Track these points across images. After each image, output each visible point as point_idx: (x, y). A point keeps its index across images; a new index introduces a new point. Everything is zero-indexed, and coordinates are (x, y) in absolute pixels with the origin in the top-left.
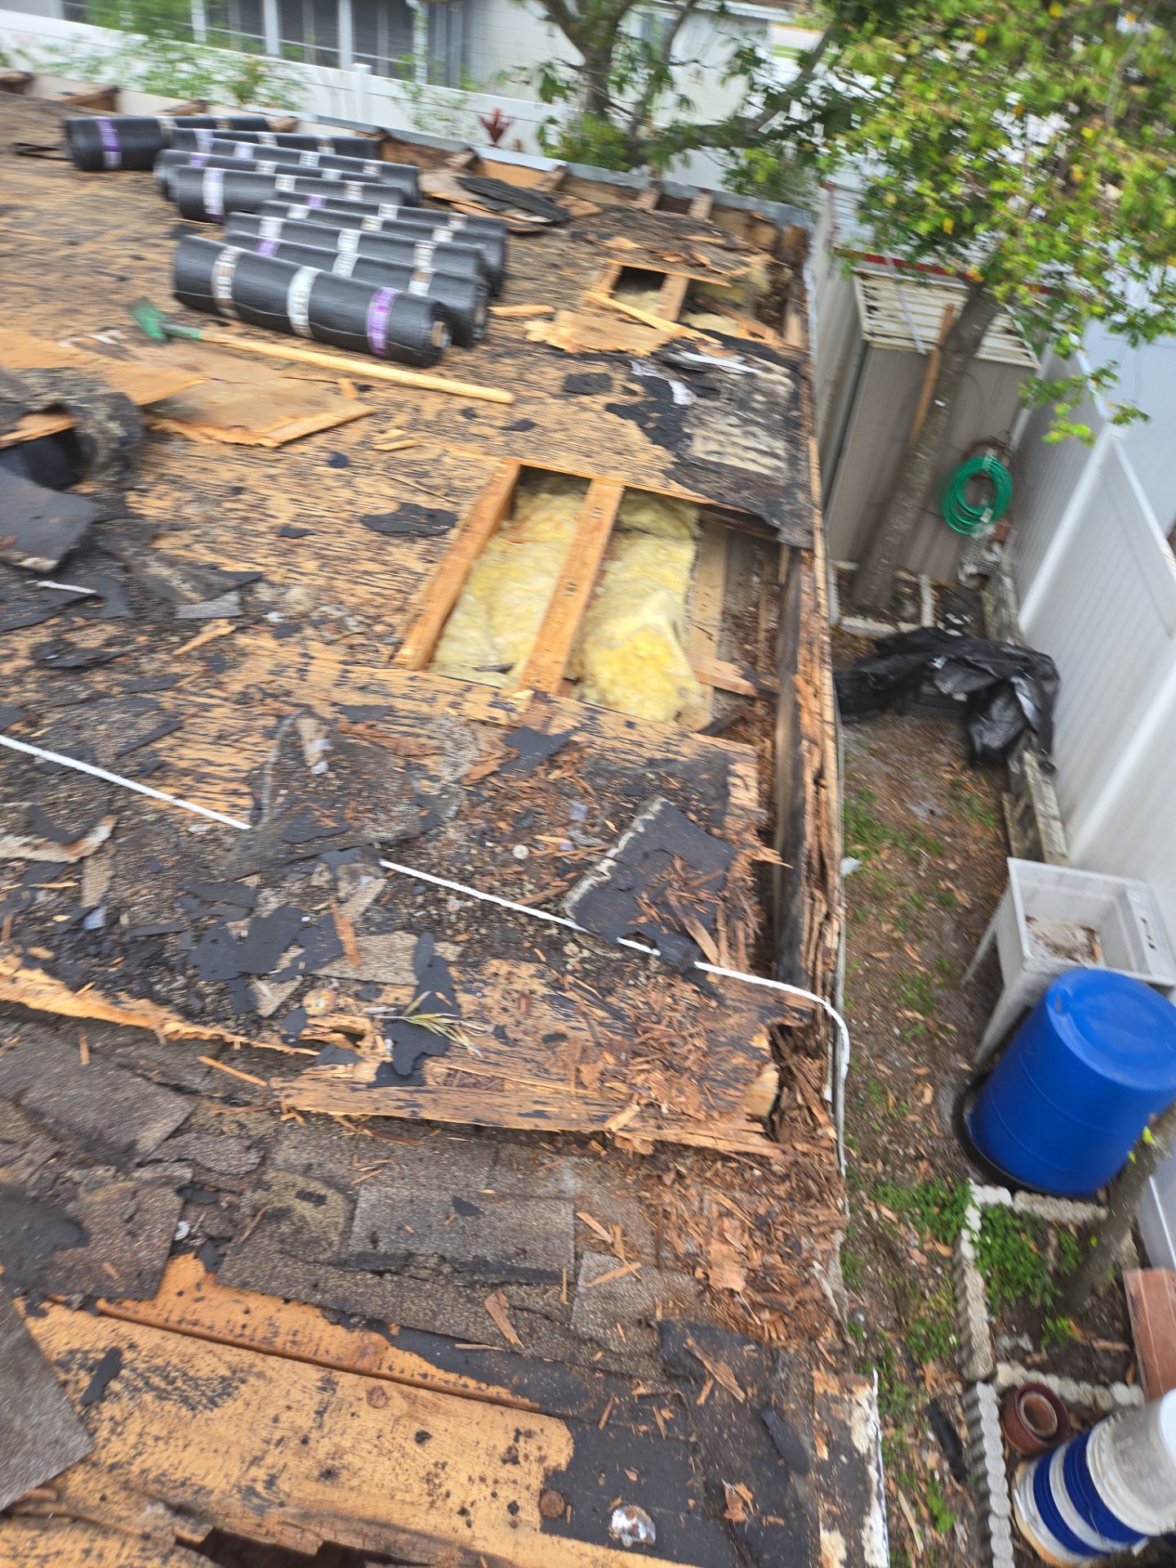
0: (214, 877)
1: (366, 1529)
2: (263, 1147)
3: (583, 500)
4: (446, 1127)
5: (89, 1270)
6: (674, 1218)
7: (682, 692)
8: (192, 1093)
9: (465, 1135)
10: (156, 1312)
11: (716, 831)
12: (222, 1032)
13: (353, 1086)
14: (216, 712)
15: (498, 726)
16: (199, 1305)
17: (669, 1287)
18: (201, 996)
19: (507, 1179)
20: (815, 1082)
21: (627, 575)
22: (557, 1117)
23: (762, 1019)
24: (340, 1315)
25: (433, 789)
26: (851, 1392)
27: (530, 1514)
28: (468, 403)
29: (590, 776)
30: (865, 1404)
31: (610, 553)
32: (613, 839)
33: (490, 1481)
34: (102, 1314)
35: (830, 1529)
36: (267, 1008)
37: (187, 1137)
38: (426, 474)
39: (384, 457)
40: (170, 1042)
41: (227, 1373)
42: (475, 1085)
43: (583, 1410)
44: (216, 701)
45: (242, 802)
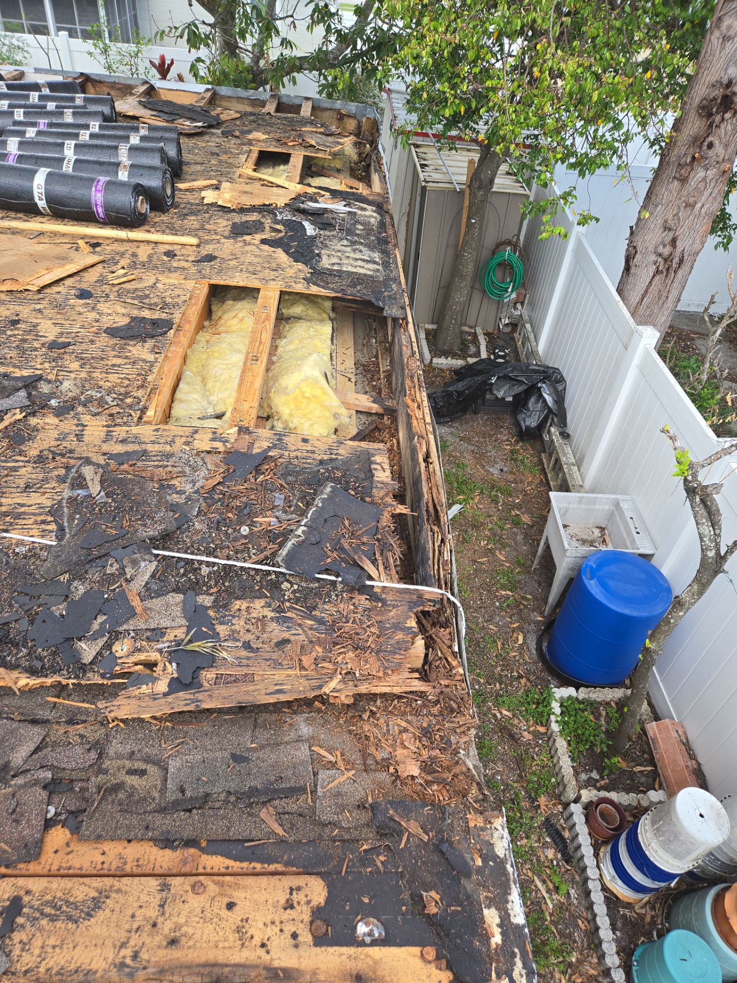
0: (37, 580)
1: (202, 970)
2: (99, 748)
3: (256, 302)
4: (220, 711)
6: (372, 739)
7: (336, 416)
8: (44, 722)
9: (234, 713)
10: (42, 866)
11: (368, 499)
12: (59, 679)
13: (154, 697)
14: (22, 471)
15: (219, 453)
16: (70, 856)
17: (374, 782)
18: (40, 658)
19: (263, 736)
20: (448, 642)
21: (291, 347)
22: (291, 691)
23: (410, 609)
24: (167, 842)
25: (181, 499)
26: (490, 823)
27: (306, 937)
28: (168, 247)
29: (284, 476)
30: (500, 828)
31: (277, 334)
32: (303, 514)
33: (277, 923)
35: (489, 907)
36: (88, 657)
37: (45, 751)
38: (147, 296)
39: (116, 288)
40: (23, 692)
41: (96, 895)
42: (235, 681)
43: (330, 866)
44: (21, 464)
45: (49, 527)
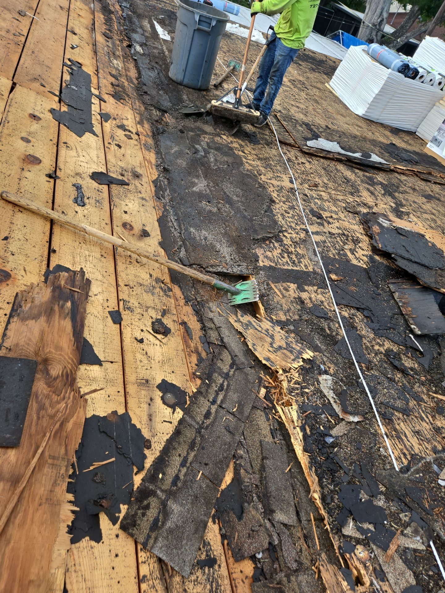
0: (372, 471)
5: (233, 528)
8: (299, 520)
10: (233, 566)
12: (326, 517)
14: (424, 424)
16: (241, 583)
18: (332, 499)
34: (223, 545)
36: (346, 531)
37: (286, 531)
40: (311, 499)
44: (427, 421)
45: (404, 460)
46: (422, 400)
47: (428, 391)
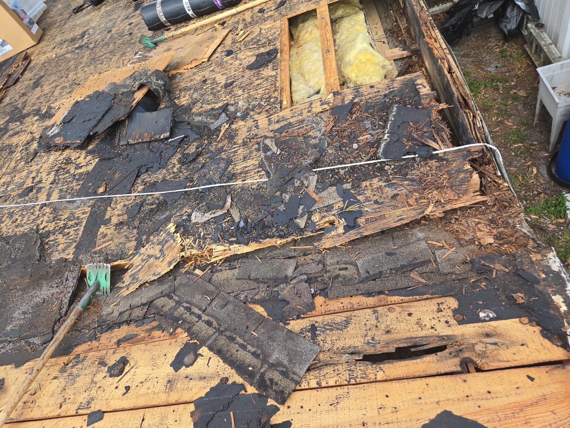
0: (266, 198)
1: (406, 341)
2: (322, 263)
3: (317, 18)
4: (373, 235)
5: (294, 309)
6: (460, 231)
7: (383, 67)
8: (294, 257)
9: (380, 235)
10: (317, 312)
11: (420, 107)
12: (293, 237)
13: (339, 235)
14: (239, 152)
15: (327, 110)
16: (328, 306)
17: (468, 250)
18: (282, 231)
19: (399, 242)
20: (493, 172)
21: (343, 37)
22: (407, 218)
23: (465, 159)
24: (369, 294)
25: (316, 141)
26: (546, 256)
27: (453, 322)
28: (259, 7)
29: (366, 111)
30: (552, 258)
31: (334, 33)
32: (384, 127)
33: (436, 318)
34: (304, 318)
35: (555, 295)
36: (302, 225)
37: (299, 268)
38: (259, 40)
39: (242, 43)
40: (280, 246)
41: (346, 319)
42: (376, 220)
43: (456, 291)
44: (237, 148)
45: (262, 173)
46: (222, 147)
47: (216, 141)
